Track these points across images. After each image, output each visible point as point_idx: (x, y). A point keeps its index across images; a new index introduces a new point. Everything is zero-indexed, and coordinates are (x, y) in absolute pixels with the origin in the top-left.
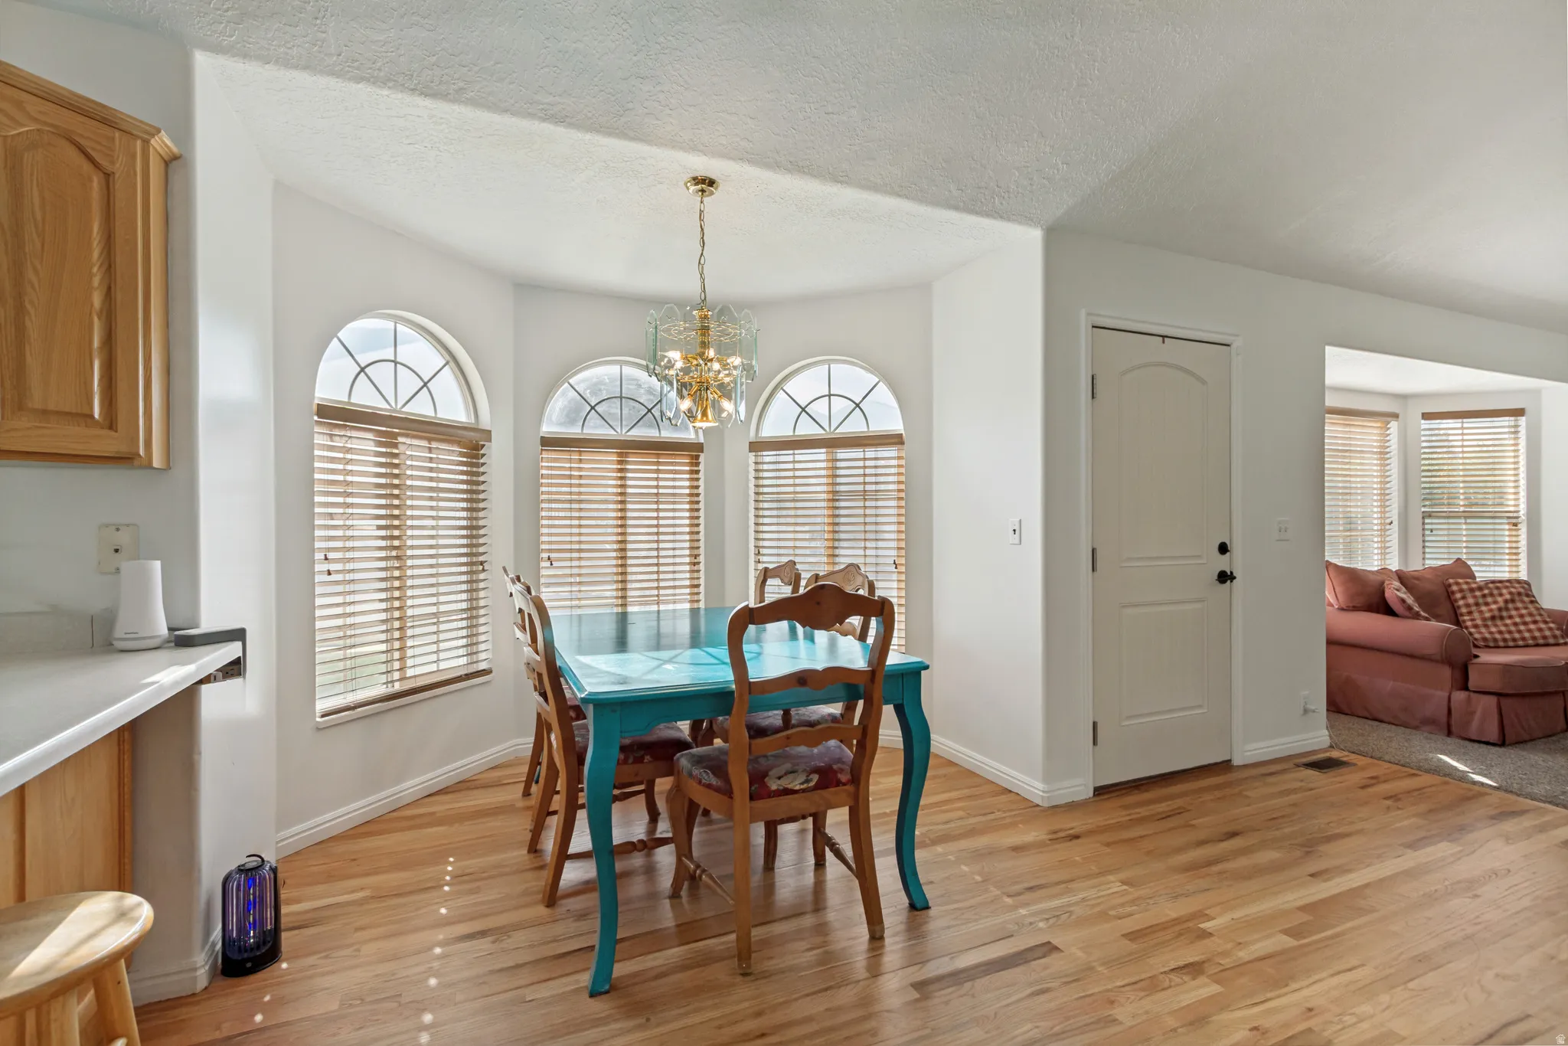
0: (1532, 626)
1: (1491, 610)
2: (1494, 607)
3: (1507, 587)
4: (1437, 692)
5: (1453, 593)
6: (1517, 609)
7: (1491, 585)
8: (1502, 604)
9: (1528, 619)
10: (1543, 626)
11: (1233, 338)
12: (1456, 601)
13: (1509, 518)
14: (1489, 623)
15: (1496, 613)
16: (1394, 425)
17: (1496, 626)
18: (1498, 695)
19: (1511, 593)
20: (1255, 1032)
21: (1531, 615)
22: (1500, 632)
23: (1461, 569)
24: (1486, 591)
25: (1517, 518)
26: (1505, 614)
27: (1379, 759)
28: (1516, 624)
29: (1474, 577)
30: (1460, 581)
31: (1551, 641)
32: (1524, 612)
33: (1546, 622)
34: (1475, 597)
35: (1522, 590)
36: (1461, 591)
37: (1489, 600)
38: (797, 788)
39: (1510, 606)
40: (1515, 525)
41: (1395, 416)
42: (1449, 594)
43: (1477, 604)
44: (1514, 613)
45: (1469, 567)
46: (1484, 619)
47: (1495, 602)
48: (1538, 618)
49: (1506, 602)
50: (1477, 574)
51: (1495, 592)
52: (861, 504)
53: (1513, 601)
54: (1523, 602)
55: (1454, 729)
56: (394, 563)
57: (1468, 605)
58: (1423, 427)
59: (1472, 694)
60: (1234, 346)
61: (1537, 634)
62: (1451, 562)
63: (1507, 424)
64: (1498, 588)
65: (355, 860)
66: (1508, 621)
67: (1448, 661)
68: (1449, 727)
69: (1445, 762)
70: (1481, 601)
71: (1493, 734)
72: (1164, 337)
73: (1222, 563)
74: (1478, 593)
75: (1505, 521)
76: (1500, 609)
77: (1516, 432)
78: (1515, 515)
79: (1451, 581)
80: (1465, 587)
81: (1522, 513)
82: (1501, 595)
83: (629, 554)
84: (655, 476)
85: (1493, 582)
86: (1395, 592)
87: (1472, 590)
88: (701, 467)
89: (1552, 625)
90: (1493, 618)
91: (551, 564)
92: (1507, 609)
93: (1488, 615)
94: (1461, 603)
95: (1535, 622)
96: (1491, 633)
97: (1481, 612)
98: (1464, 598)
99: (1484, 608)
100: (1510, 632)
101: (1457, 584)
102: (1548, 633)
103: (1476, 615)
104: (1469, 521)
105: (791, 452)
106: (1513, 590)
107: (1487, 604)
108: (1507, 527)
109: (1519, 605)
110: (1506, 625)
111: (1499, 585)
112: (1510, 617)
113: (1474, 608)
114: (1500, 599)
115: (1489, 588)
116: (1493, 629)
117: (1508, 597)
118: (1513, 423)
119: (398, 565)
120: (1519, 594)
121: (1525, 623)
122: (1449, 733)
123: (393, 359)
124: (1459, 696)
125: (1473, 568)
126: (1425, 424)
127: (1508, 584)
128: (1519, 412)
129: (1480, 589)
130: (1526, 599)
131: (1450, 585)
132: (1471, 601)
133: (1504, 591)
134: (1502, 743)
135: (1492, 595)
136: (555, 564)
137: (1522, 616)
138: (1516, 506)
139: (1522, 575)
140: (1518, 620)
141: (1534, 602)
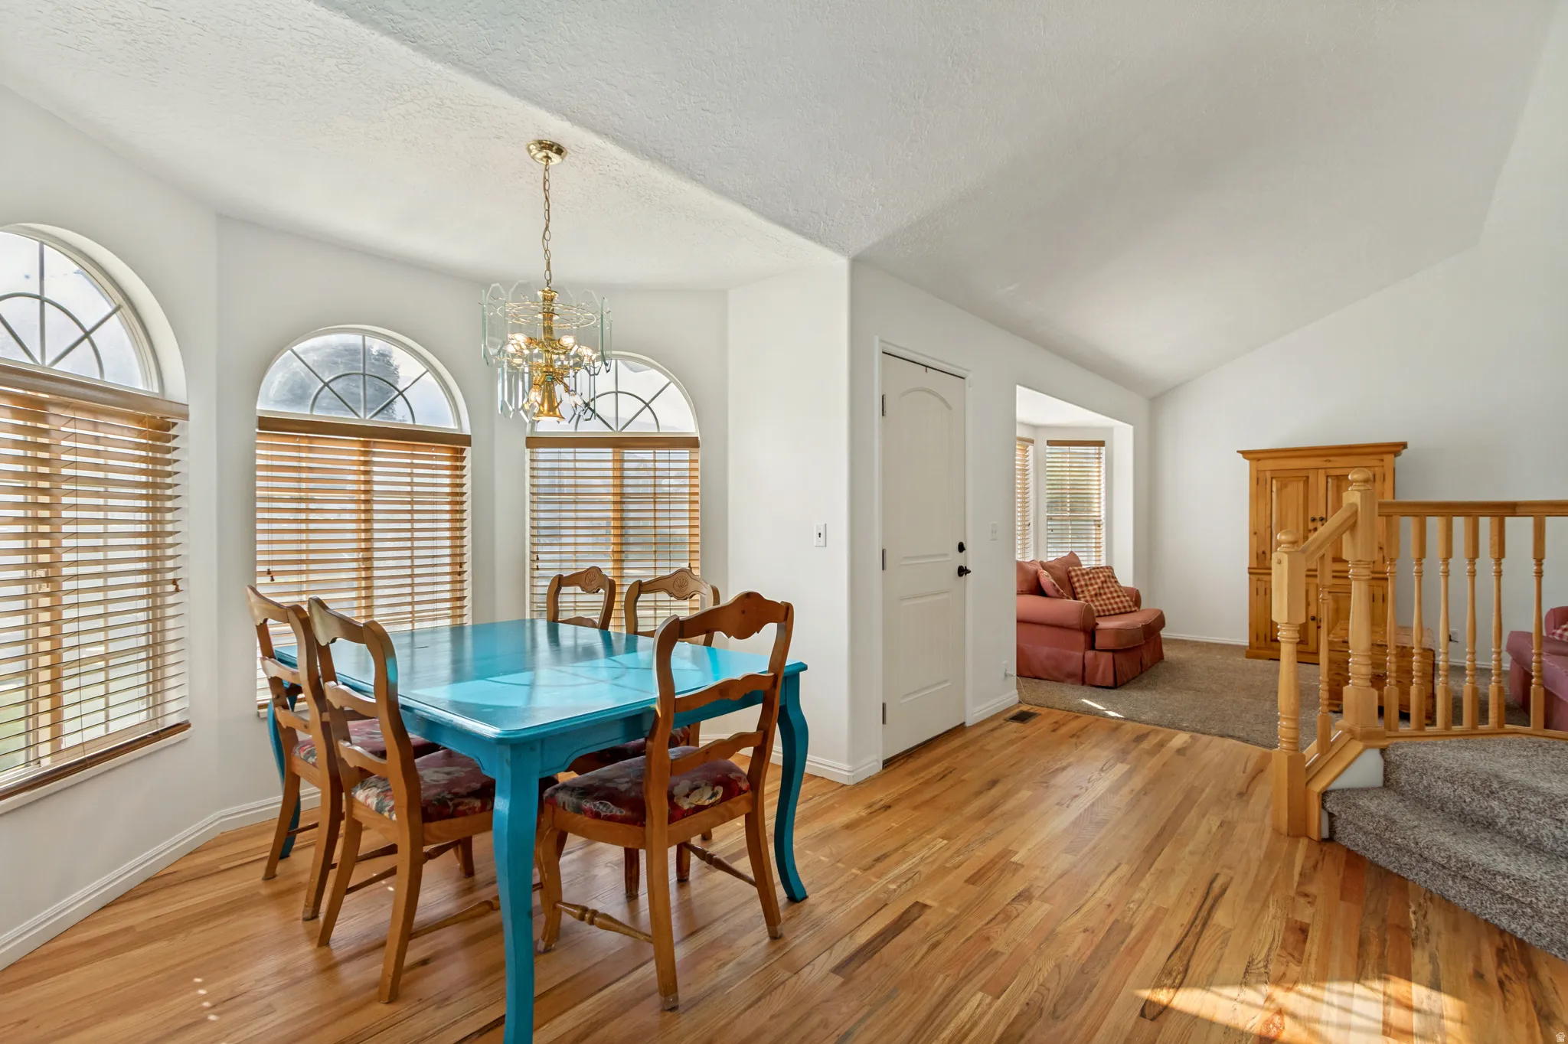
0: (1117, 600)
1: (1094, 589)
2: (1096, 586)
3: (1102, 572)
4: (1076, 654)
5: (1072, 577)
6: (1108, 587)
7: (1093, 571)
8: (1100, 585)
9: (1115, 595)
10: (1123, 599)
11: (966, 372)
12: (1074, 583)
13: (1095, 521)
14: (1094, 599)
15: (1098, 591)
16: (1031, 448)
17: (1098, 600)
18: (1114, 651)
19: (1104, 576)
20: (1087, 933)
21: (1116, 591)
22: (1101, 605)
23: (1073, 560)
24: (1091, 576)
25: (1100, 521)
26: (1102, 591)
27: (1052, 708)
28: (1108, 599)
29: (1081, 565)
30: (1075, 568)
31: (1128, 610)
32: (1112, 589)
33: (1124, 596)
34: (1085, 580)
35: (1109, 573)
36: (1077, 575)
37: (1093, 581)
38: (707, 803)
39: (1105, 585)
40: (1099, 526)
41: (1032, 442)
42: (1070, 578)
43: (1086, 585)
44: (1107, 590)
45: (1077, 558)
46: (1091, 596)
47: (1096, 583)
48: (1120, 594)
49: (1102, 582)
50: (1082, 563)
51: (1095, 576)
52: (651, 507)
53: (1106, 582)
54: (1111, 582)
55: (1086, 680)
56: (40, 587)
57: (1081, 586)
58: (1048, 451)
59: (1098, 652)
60: (967, 379)
61: (1120, 605)
62: (1069, 554)
63: (1093, 451)
64: (1097, 573)
65: (25, 1021)
66: (1104, 597)
67: (1084, 630)
68: (1084, 678)
69: (1086, 704)
70: (1088, 583)
71: (1110, 681)
72: (927, 367)
73: (959, 560)
74: (1086, 577)
75: (1093, 523)
76: (1099, 588)
77: (1099, 458)
78: (1099, 519)
79: (1071, 568)
80: (1079, 572)
81: (1103, 517)
82: (1099, 577)
83: (376, 564)
84: (408, 470)
85: (1094, 568)
86: (1046, 579)
87: (1083, 575)
88: (467, 463)
89: (1128, 598)
90: (1096, 595)
91: (272, 580)
92: (1103, 588)
93: (1093, 593)
94: (1077, 584)
95: (1119, 597)
96: (1096, 606)
97: (1089, 591)
98: (1078, 581)
99: (1090, 588)
100: (1106, 605)
101: (1074, 570)
102: (1126, 604)
103: (1086, 593)
104: (1073, 523)
105: (572, 450)
106: (1104, 574)
107: (1092, 585)
108: (1094, 527)
109: (1110, 585)
110: (1103, 600)
111: (1097, 570)
112: (1105, 594)
113: (1085, 588)
114: (1098, 581)
115: (1091, 573)
116: (1097, 603)
117: (1103, 579)
118: (1097, 451)
119: (48, 590)
120: (1109, 576)
121: (1113, 598)
122: (1083, 683)
123: (38, 294)
124: (1090, 654)
125: (1080, 558)
126: (1049, 449)
127: (1102, 570)
128: (1101, 444)
129: (1087, 574)
130: (1113, 580)
131: (1070, 572)
132: (1083, 583)
133: (1101, 575)
134: (1115, 686)
135: (1094, 578)
136: (277, 579)
137: (1111, 593)
138: (1099, 512)
139: (1103, 564)
140: (1109, 595)
141: (1116, 582)
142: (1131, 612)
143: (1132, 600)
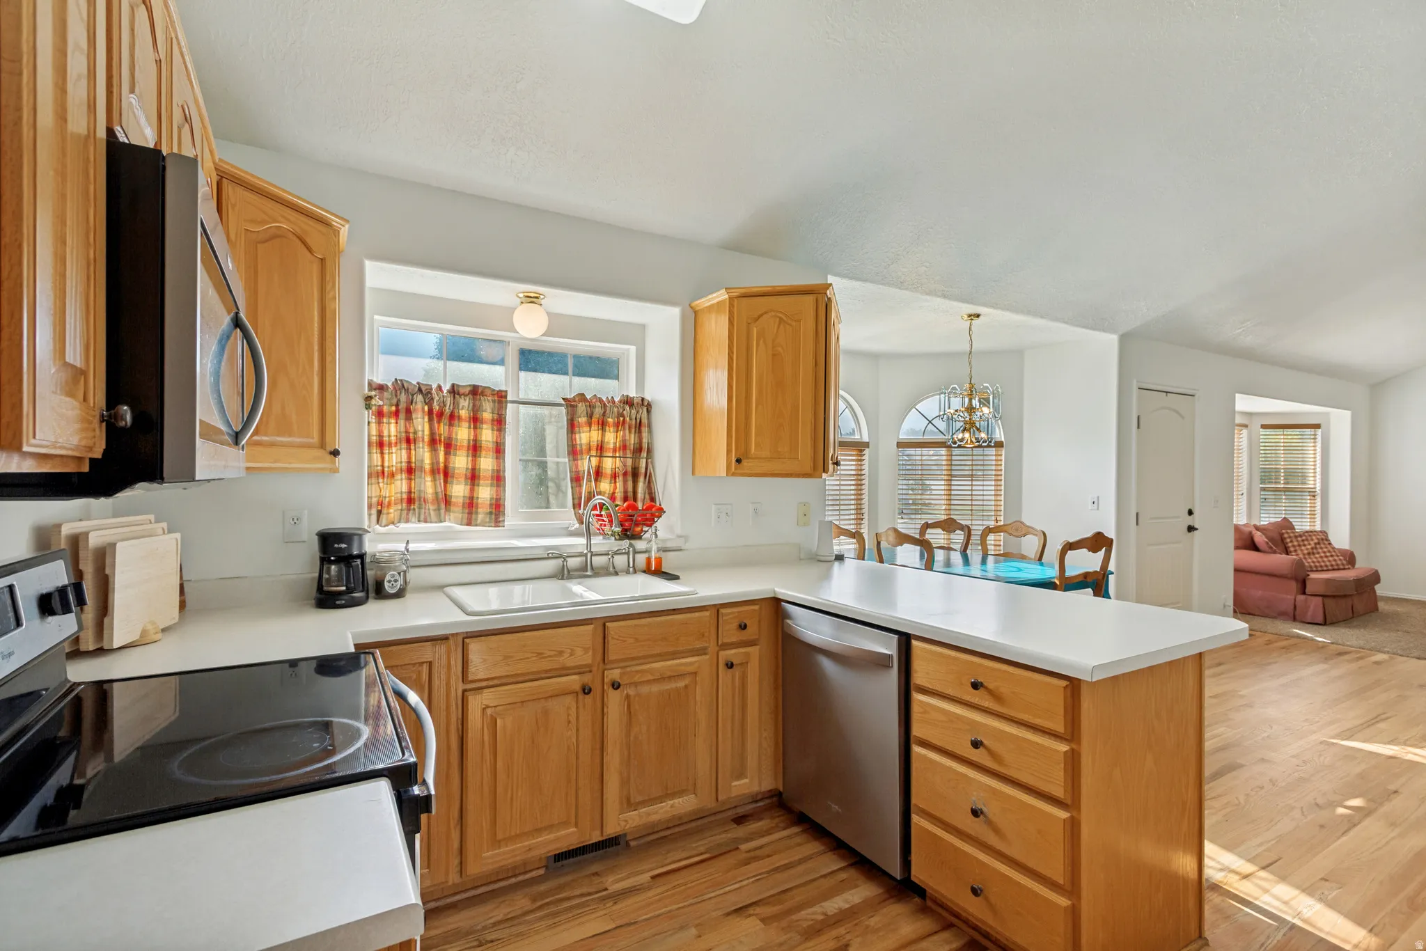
0: (1331, 559)
1: (1307, 549)
2: (1309, 547)
3: (1315, 535)
4: (1287, 595)
5: (1285, 538)
6: (1321, 548)
7: (1306, 534)
8: (1313, 545)
9: (1328, 554)
10: (1336, 558)
11: (1195, 391)
12: (1287, 543)
13: (1310, 492)
14: (1307, 557)
15: (1311, 551)
16: (1246, 431)
17: (1310, 558)
18: (1323, 596)
19: (1318, 539)
21: (1329, 552)
22: (1313, 562)
23: (1286, 524)
24: (1304, 538)
25: (1315, 492)
26: (1315, 551)
28: (1321, 557)
29: (1295, 529)
30: (1289, 531)
31: (1342, 567)
32: (1325, 550)
33: (1338, 556)
34: (1297, 541)
35: (1323, 537)
36: (1290, 537)
37: (1306, 543)
39: (1318, 546)
40: (1314, 496)
41: (1246, 426)
42: (1283, 539)
43: (1299, 546)
44: (1320, 550)
45: (1291, 523)
46: (1304, 554)
47: (1309, 544)
48: (1333, 554)
49: (1315, 544)
50: (1296, 527)
51: (1309, 538)
52: (969, 483)
53: (1319, 543)
54: (1324, 544)
55: (1297, 617)
57: (1294, 546)
58: (1261, 433)
59: (1309, 597)
60: (1196, 396)
61: (1334, 563)
62: (1280, 520)
63: (1310, 433)
64: (1310, 536)
66: (1317, 556)
67: (1296, 579)
68: (1295, 616)
69: (1296, 632)
70: (1301, 543)
71: (1320, 619)
72: (1168, 392)
73: (1190, 521)
74: (1299, 539)
75: (1308, 494)
76: (1312, 548)
77: (1315, 439)
78: (1314, 490)
79: (1284, 531)
80: (1292, 535)
81: (1318, 489)
82: (1312, 540)
85: (1307, 532)
86: (1259, 538)
87: (1296, 537)
88: (866, 457)
89: (1341, 558)
90: (1309, 554)
92: (1316, 548)
93: (1306, 552)
94: (1290, 545)
95: (1332, 556)
96: (1308, 563)
97: (1302, 550)
98: (1291, 541)
99: (1303, 548)
100: (1319, 562)
101: (1287, 533)
102: (1339, 562)
103: (1299, 552)
104: (1287, 493)
105: (921, 449)
106: (1318, 537)
107: (1305, 545)
108: (1309, 498)
109: (1323, 546)
110: (1316, 558)
111: (1311, 534)
112: (1318, 553)
113: (1297, 548)
114: (1312, 542)
115: (1305, 536)
116: (1309, 560)
117: (1316, 541)
118: (1313, 433)
120: (1322, 539)
121: (1326, 557)
122: (1295, 619)
124: (1301, 598)
125: (1294, 524)
126: (1263, 432)
127: (1315, 533)
128: (1317, 426)
129: (1301, 536)
130: (1326, 542)
131: (1283, 534)
132: (1296, 543)
133: (1314, 538)
134: (1325, 623)
135: (1307, 540)
137: (1324, 552)
138: (1315, 484)
139: (1318, 528)
140: (1322, 555)
141: (1330, 544)
142: (1344, 569)
143: (1345, 560)
